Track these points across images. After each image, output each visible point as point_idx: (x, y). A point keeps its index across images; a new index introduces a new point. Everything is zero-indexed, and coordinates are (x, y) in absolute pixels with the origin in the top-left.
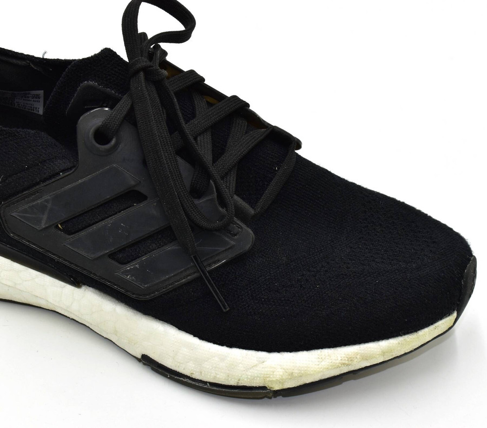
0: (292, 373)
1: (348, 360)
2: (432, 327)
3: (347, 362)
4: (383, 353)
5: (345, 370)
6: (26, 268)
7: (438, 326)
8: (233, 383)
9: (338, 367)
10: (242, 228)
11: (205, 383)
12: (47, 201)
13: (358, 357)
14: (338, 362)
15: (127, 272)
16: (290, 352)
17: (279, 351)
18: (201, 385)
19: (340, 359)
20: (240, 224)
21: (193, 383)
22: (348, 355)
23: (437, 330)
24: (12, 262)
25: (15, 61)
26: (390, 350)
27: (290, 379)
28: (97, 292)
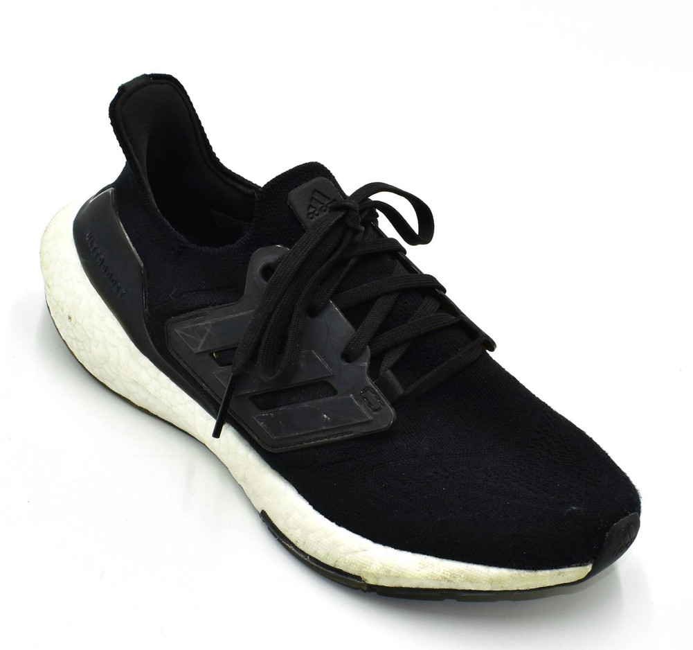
0: (389, 571)
1: (450, 576)
2: (555, 572)
3: (448, 577)
4: (491, 581)
5: (446, 586)
6: (181, 390)
7: (564, 573)
8: (330, 563)
9: (438, 580)
10: (384, 405)
11: (306, 555)
12: (207, 325)
13: (462, 576)
14: (440, 574)
15: (261, 419)
16: (395, 548)
17: (384, 544)
18: (302, 556)
19: (442, 571)
20: (385, 401)
21: (297, 552)
22: (452, 570)
23: (560, 576)
24: (170, 381)
25: (241, 187)
26: (500, 581)
27: (386, 576)
28: (237, 433)
